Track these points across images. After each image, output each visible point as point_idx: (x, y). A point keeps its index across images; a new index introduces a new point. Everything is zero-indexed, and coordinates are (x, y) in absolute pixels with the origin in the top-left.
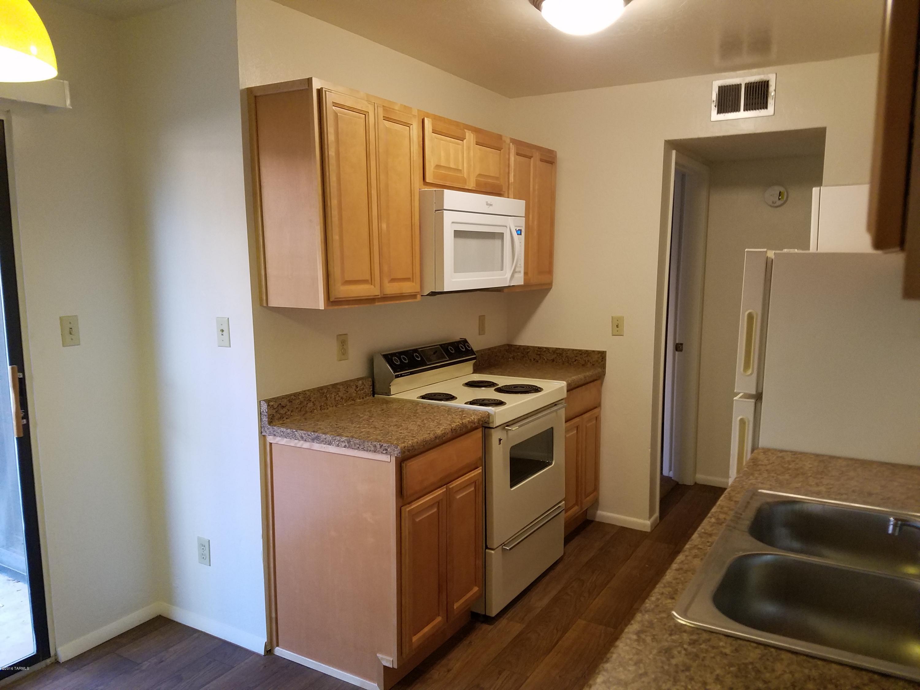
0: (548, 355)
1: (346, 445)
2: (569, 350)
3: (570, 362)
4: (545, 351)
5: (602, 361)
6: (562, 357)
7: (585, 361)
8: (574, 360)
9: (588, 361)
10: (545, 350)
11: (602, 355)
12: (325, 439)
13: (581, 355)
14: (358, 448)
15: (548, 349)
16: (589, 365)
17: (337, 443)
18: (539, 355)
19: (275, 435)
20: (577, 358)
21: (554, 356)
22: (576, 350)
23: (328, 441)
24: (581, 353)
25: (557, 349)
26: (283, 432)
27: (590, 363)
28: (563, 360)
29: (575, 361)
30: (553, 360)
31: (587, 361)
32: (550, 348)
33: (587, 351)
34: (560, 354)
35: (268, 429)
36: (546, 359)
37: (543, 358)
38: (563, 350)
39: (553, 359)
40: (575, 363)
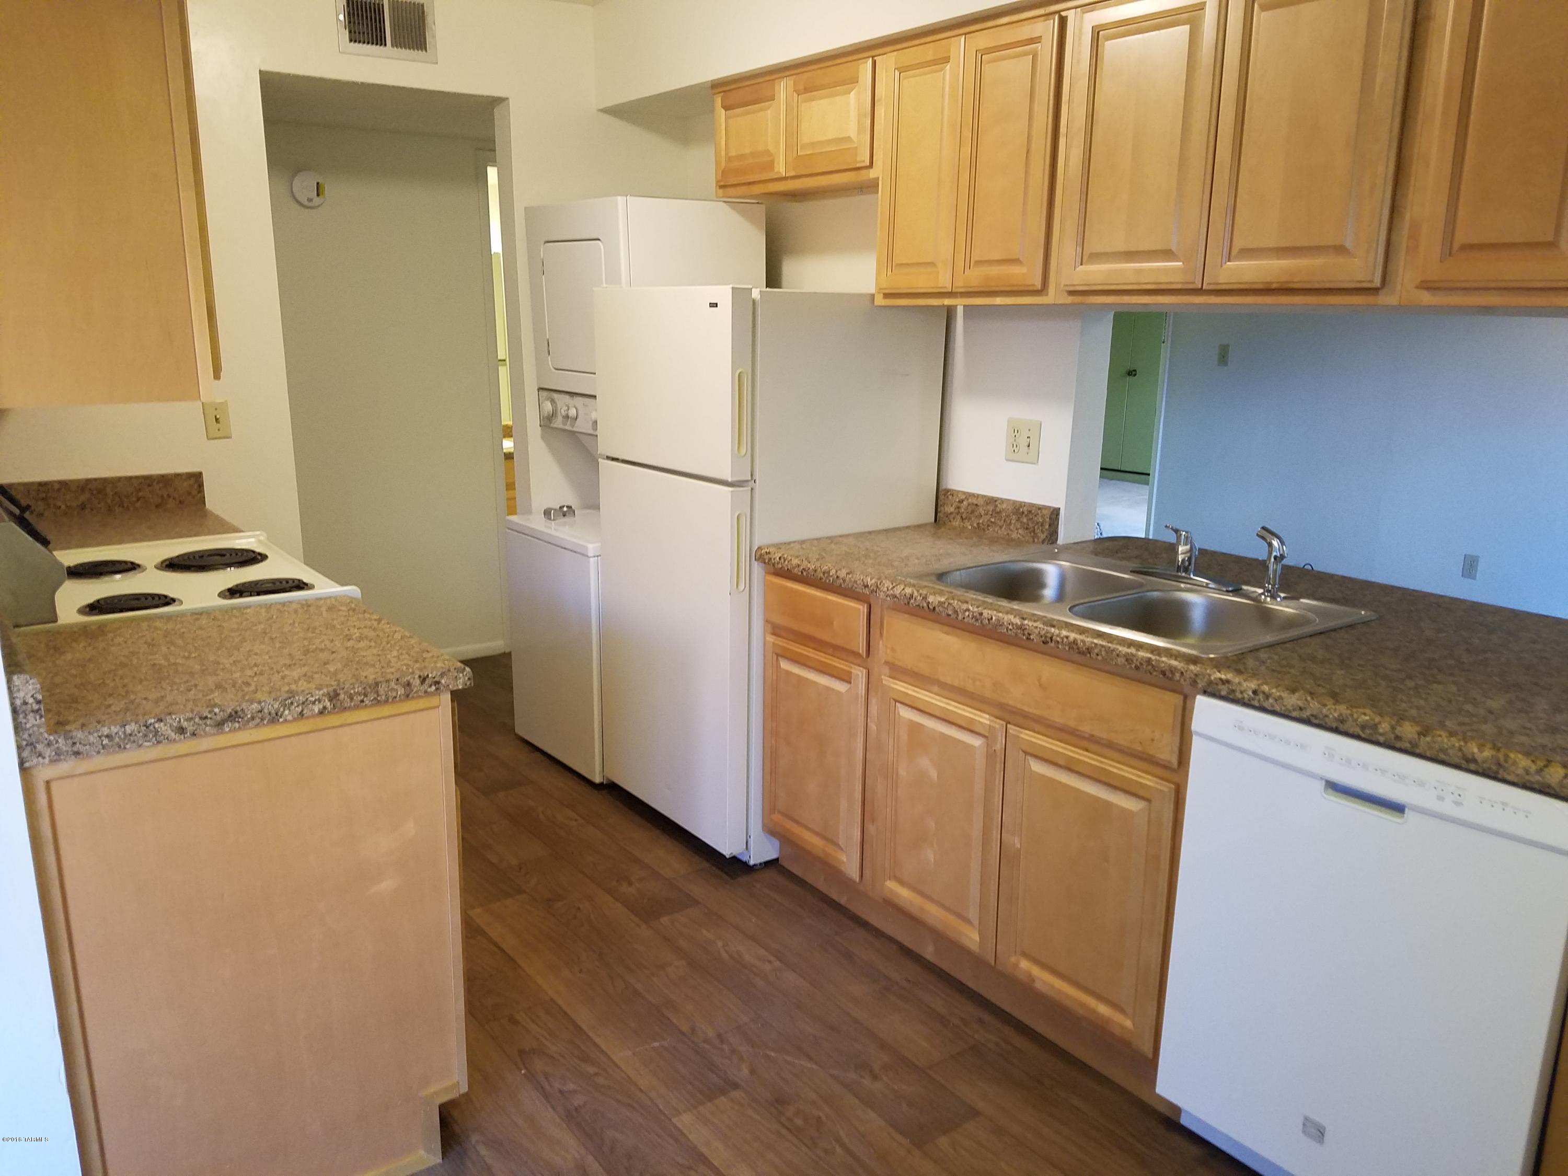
0: (68, 497)
1: (325, 708)
2: (119, 479)
3: (125, 505)
4: (59, 490)
5: (199, 492)
6: (106, 495)
7: (162, 496)
8: (134, 499)
9: (169, 496)
10: (57, 486)
11: (196, 479)
12: (261, 711)
13: (149, 485)
14: (362, 701)
15: (64, 484)
16: (171, 504)
17: (300, 709)
18: (43, 499)
19: (77, 753)
20: (141, 494)
21: (83, 498)
22: (137, 477)
23: (270, 714)
24: (148, 481)
25: (88, 481)
26: (107, 736)
27: (174, 499)
28: (109, 501)
29: (138, 500)
30: (83, 507)
31: (165, 496)
32: (72, 481)
33: (163, 476)
34: (99, 491)
35: (49, 744)
36: (63, 507)
37: (54, 505)
38: (105, 481)
39: (83, 503)
40: (138, 505)
